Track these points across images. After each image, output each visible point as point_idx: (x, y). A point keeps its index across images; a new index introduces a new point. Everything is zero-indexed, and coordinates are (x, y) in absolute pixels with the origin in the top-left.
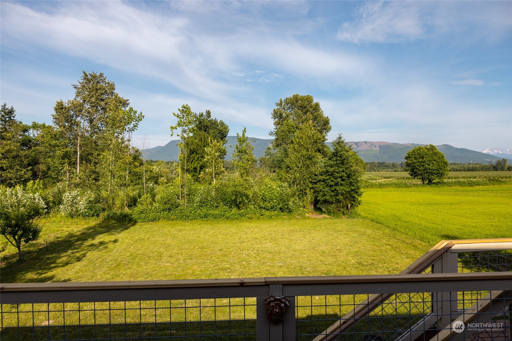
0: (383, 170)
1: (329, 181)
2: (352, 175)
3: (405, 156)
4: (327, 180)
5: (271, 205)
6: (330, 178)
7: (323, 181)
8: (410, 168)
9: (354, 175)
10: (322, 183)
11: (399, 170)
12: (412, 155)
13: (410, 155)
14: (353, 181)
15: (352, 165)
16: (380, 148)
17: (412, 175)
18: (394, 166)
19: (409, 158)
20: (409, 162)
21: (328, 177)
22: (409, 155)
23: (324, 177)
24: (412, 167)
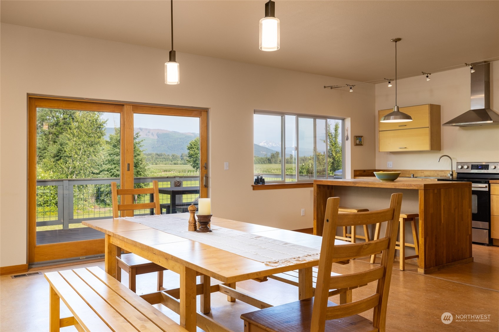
0: (161, 163)
1: (115, 170)
2: (139, 164)
3: (188, 146)
4: (112, 169)
5: (45, 200)
6: (116, 167)
7: (108, 171)
8: (192, 159)
9: (141, 164)
10: (106, 173)
11: (179, 162)
12: (195, 145)
13: (193, 145)
14: (140, 170)
15: (139, 153)
16: (158, 137)
17: (194, 167)
18: (174, 158)
19: (191, 148)
20: (192, 152)
21: (113, 166)
22: (191, 145)
23: (109, 166)
24: (194, 158)
